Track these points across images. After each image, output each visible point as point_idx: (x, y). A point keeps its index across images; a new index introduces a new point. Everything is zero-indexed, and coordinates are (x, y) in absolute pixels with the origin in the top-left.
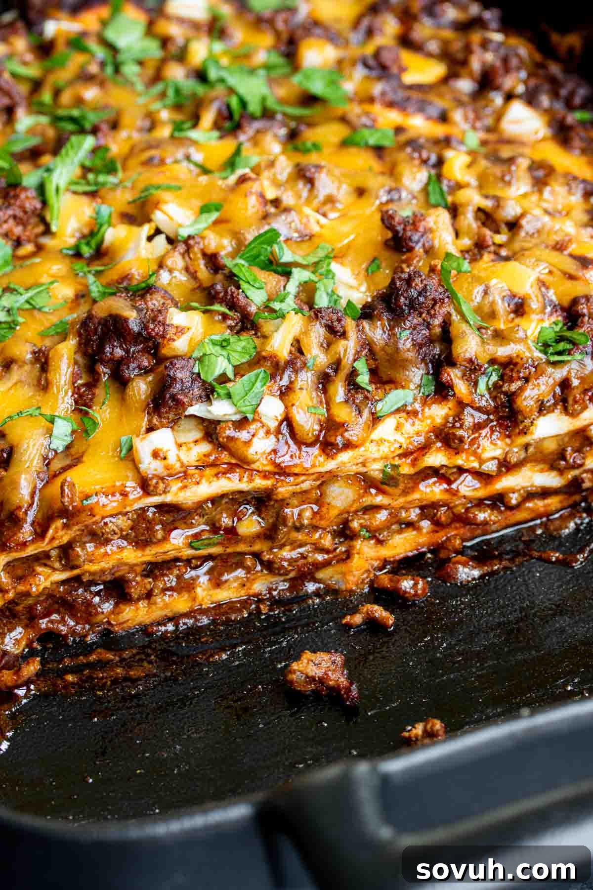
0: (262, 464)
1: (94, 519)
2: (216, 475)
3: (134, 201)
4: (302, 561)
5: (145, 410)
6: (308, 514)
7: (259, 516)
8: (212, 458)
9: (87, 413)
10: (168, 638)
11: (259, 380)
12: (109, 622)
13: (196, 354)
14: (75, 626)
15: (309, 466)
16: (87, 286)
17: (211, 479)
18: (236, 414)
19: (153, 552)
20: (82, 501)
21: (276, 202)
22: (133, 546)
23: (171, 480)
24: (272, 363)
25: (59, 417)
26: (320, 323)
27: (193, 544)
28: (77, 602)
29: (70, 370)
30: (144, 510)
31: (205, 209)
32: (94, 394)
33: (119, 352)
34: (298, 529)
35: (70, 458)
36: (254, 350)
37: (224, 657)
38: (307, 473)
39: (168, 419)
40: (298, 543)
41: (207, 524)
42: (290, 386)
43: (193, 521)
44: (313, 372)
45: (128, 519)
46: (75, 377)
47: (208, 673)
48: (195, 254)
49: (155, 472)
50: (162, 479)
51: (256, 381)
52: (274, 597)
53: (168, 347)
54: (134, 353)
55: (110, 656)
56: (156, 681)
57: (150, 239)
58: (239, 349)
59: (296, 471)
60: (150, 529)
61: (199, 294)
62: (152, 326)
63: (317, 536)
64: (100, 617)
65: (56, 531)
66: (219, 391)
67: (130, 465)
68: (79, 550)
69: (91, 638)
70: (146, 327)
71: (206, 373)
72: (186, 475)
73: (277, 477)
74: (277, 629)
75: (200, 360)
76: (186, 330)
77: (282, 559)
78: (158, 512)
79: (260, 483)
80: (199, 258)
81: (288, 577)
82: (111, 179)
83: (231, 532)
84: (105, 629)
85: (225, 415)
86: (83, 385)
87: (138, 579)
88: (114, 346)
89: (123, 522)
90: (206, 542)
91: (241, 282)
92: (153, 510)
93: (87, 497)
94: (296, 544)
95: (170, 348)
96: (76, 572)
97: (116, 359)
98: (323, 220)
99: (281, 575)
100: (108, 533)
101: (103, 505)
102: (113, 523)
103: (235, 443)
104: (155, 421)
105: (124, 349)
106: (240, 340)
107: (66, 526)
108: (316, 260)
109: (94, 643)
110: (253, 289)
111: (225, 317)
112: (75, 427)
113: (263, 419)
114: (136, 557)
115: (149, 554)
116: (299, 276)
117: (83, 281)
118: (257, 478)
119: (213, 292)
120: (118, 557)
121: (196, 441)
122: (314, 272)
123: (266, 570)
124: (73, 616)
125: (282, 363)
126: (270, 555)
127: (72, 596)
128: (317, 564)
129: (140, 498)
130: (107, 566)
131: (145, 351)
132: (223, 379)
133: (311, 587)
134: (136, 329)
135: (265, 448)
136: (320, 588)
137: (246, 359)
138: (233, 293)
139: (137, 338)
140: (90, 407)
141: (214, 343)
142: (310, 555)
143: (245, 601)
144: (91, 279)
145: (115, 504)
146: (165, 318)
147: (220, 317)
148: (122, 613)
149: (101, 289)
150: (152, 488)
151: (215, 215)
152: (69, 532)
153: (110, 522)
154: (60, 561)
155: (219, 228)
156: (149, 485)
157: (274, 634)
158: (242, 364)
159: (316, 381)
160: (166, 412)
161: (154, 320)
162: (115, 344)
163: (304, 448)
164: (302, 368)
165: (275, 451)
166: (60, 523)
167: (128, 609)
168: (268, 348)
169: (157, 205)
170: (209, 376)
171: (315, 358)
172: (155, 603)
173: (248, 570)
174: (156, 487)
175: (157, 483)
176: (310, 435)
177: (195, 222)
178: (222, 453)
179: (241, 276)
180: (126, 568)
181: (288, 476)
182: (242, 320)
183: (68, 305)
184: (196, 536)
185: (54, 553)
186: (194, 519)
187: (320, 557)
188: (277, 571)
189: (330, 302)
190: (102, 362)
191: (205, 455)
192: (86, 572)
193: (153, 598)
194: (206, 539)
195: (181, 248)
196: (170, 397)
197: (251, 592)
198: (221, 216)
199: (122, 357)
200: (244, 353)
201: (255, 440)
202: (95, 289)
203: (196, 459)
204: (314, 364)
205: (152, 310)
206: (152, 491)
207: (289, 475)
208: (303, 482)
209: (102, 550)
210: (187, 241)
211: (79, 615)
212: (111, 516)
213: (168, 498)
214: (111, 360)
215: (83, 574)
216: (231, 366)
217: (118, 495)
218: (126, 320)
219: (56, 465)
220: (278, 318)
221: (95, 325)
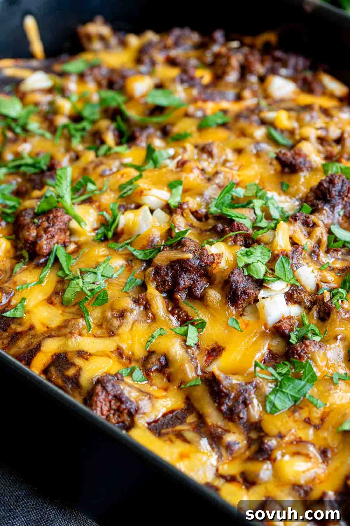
11: (284, 263)
13: (241, 265)
16: (131, 254)
24: (283, 255)
31: (172, 186)
32: (186, 312)
33: (188, 281)
36: (269, 253)
46: (166, 306)
48: (187, 213)
53: (217, 268)
54: (197, 278)
58: (259, 254)
61: (208, 234)
62: (206, 258)
66: (268, 279)
70: (201, 260)
76: (221, 254)
80: (189, 216)
86: (174, 309)
88: (184, 279)
91: (234, 218)
97: (188, 286)
106: (255, 249)
110: (244, 220)
119: (218, 230)
125: (290, 253)
131: (201, 275)
134: (196, 263)
139: (197, 269)
141: (243, 256)
144: (130, 249)
146: (207, 252)
151: (180, 189)
155: (188, 194)
161: (202, 254)
170: (260, 275)
171: (306, 245)
177: (172, 195)
179: (230, 215)
183: (127, 268)
190: (179, 291)
195: (179, 212)
196: (241, 293)
198: (184, 187)
199: (190, 284)
200: (264, 256)
202: (139, 254)
210: (180, 207)
214: (185, 288)
218: (188, 260)
220: (269, 230)
221: (165, 271)
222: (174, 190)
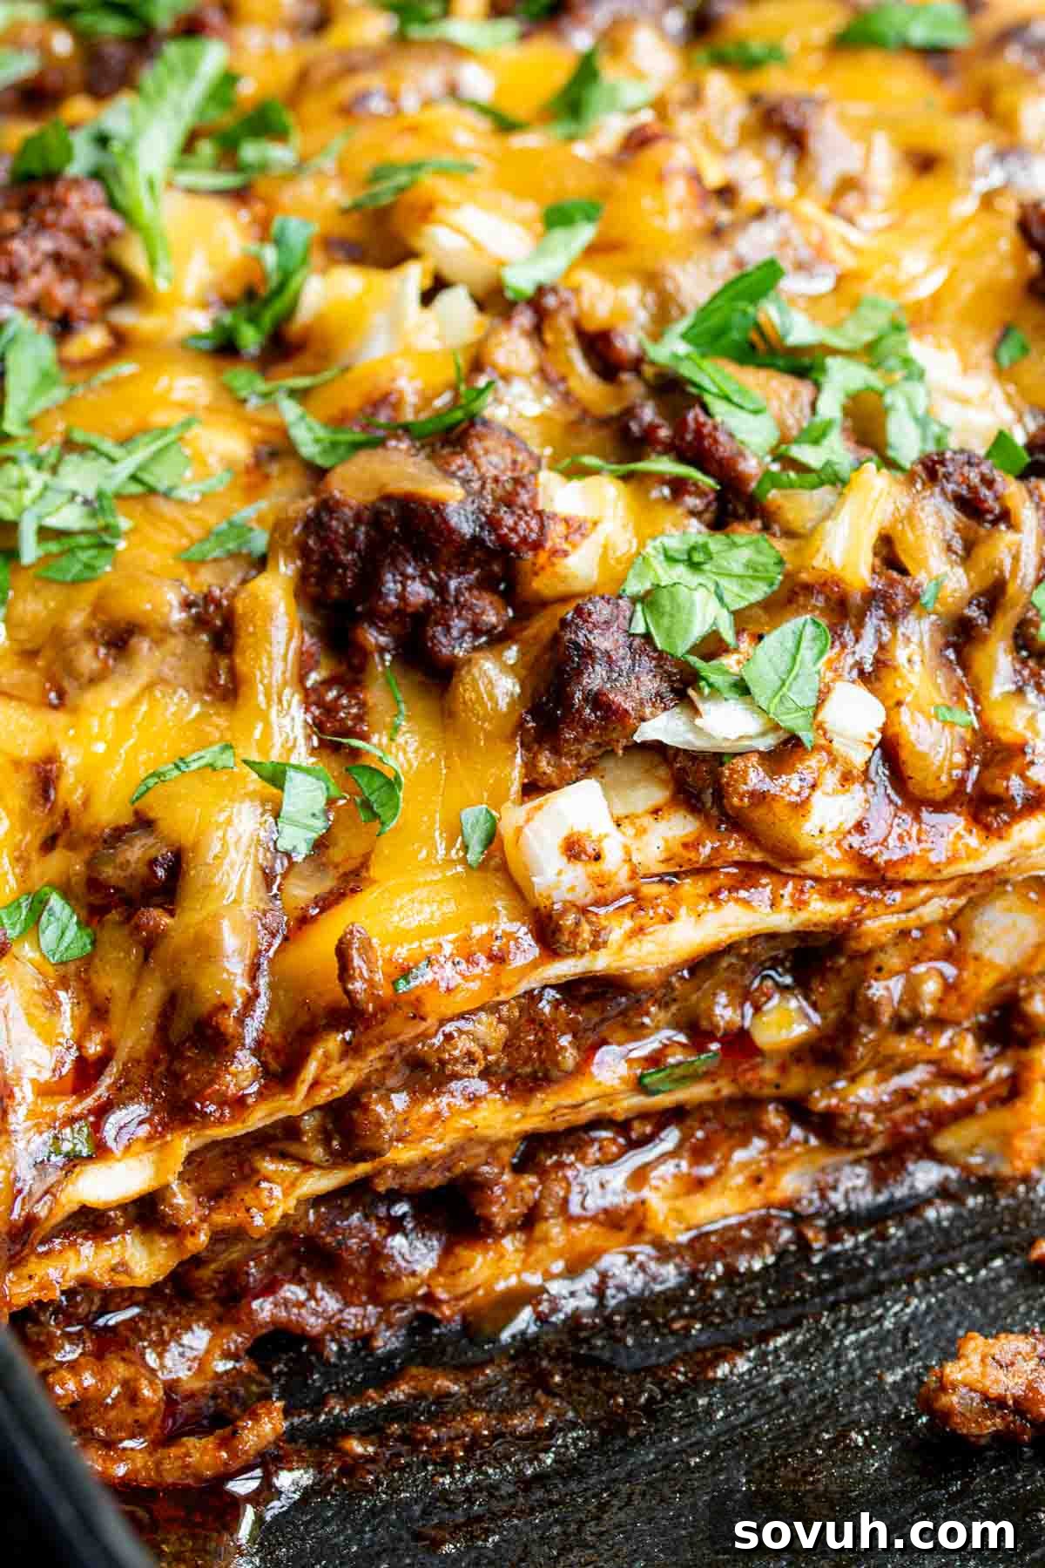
0: (829, 861)
1: (423, 1026)
2: (714, 895)
3: (357, 207)
4: (908, 1109)
5: (513, 736)
6: (931, 987)
7: (807, 998)
8: (706, 851)
9: (355, 753)
10: (584, 1327)
11: (804, 645)
12: (430, 1298)
13: (634, 587)
14: (341, 1311)
15: (944, 859)
16: (283, 431)
17: (701, 908)
18: (763, 734)
19: (549, 1105)
20: (395, 983)
21: (726, 194)
22: (503, 1094)
23: (607, 917)
24: (827, 599)
25: (297, 768)
26: (943, 492)
27: (647, 1081)
28: (348, 1248)
29: (294, 644)
30: (532, 997)
31: (557, 217)
32: (362, 704)
33: (419, 592)
34: (902, 1026)
35: (332, 873)
36: (778, 569)
37: (743, 1366)
38: (937, 877)
39: (578, 755)
40: (898, 1061)
41: (678, 1027)
42: (882, 657)
43: (647, 1020)
44: (933, 617)
45: (500, 1020)
46: (304, 665)
47: (709, 1410)
48: (558, 332)
49: (569, 897)
50: (584, 911)
51: (798, 648)
52: (834, 1207)
53: (549, 570)
54: (458, 591)
55: (445, 1383)
56: (579, 1438)
57: (427, 298)
58: (737, 568)
59: (912, 873)
60: (546, 1045)
61: (591, 437)
62: (509, 521)
63: (944, 1041)
64: (407, 1283)
65: (325, 1067)
66: (713, 678)
67: (498, 881)
68: (380, 1109)
69: (386, 1341)
70: (493, 523)
71: (669, 634)
72: (639, 902)
73: (862, 892)
74: (862, 1286)
75: (648, 600)
76: (589, 525)
77: (861, 1107)
78: (565, 1001)
79: (822, 910)
80: (566, 344)
81: (866, 1152)
82: (279, 154)
83: (740, 1044)
84: (418, 1316)
85: (741, 738)
86: (327, 683)
87: (507, 1177)
88: (406, 577)
89: (489, 1030)
90: (679, 1072)
91: (708, 399)
92: (551, 994)
93: (406, 972)
94: (890, 1066)
95: (556, 574)
96: (363, 1168)
97: (410, 610)
98: (854, 236)
99: (851, 1146)
100: (456, 1060)
101: (448, 990)
102: (467, 1033)
103: (770, 808)
104: (545, 764)
105: (431, 584)
106: (734, 545)
107: (351, 1050)
108: (868, 336)
109: (392, 1354)
110: (743, 415)
111: (679, 487)
112: (334, 792)
113: (835, 745)
114: (508, 1120)
115: (540, 1113)
116: (843, 378)
117: (269, 417)
118: (815, 896)
119: (634, 427)
120: (468, 1122)
121: (656, 812)
122: (874, 366)
123: (818, 1136)
124: (334, 1285)
125: (857, 598)
126: (829, 1097)
127: (335, 1234)
128: (939, 1114)
129: (534, 965)
130: (439, 1147)
131: (486, 584)
132: (712, 647)
133: (925, 1176)
134: (467, 529)
135: (842, 818)
136: (947, 1178)
137: (759, 592)
138: (700, 426)
139: (468, 553)
140: (364, 737)
141: (671, 559)
142: (926, 1091)
143: (765, 1223)
144: (290, 410)
145: (475, 986)
146: (534, 499)
147: (666, 491)
148: (468, 1268)
149: (321, 433)
150: (565, 938)
151: (585, 233)
152: (358, 1064)
153: (460, 1032)
154: (327, 1143)
155: (603, 261)
156: (558, 929)
157: (855, 1299)
158: (751, 606)
159: (941, 641)
160: (576, 740)
161: (508, 501)
162: (410, 570)
163: (925, 815)
164: (906, 611)
165: (860, 828)
166: (333, 1042)
167: (479, 1259)
168: (818, 562)
169: (425, 212)
170: (679, 642)
171: (939, 585)
172: (545, 1240)
173: (773, 1138)
174: (575, 934)
175: (577, 924)
176: (944, 778)
177: (540, 250)
178: (730, 839)
179: (706, 383)
180: (482, 1150)
181: (890, 888)
182: (721, 497)
183: (244, 480)
184: (655, 1060)
185: (309, 1123)
186: (648, 1014)
187: (948, 1095)
188: (845, 1139)
189: (924, 439)
190: (374, 617)
191: (685, 846)
192: (387, 1166)
193: (541, 1228)
194: (679, 1064)
195: (524, 319)
196: (585, 700)
197: (777, 1195)
198: (600, 234)
199: (427, 605)
200: (753, 578)
201: (818, 796)
202: (308, 437)
203: (664, 856)
204: (936, 599)
205: (496, 480)
206: (567, 945)
207: (891, 885)
208: (924, 902)
209: (428, 1108)
210: (536, 301)
211: (351, 1282)
212: (461, 1016)
213: (601, 962)
214: (399, 612)
215: (379, 1173)
216: (725, 612)
217: (483, 959)
218: (438, 506)
219: (302, 892)
220: (822, 483)
221: (346, 525)
222: (559, 235)
